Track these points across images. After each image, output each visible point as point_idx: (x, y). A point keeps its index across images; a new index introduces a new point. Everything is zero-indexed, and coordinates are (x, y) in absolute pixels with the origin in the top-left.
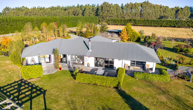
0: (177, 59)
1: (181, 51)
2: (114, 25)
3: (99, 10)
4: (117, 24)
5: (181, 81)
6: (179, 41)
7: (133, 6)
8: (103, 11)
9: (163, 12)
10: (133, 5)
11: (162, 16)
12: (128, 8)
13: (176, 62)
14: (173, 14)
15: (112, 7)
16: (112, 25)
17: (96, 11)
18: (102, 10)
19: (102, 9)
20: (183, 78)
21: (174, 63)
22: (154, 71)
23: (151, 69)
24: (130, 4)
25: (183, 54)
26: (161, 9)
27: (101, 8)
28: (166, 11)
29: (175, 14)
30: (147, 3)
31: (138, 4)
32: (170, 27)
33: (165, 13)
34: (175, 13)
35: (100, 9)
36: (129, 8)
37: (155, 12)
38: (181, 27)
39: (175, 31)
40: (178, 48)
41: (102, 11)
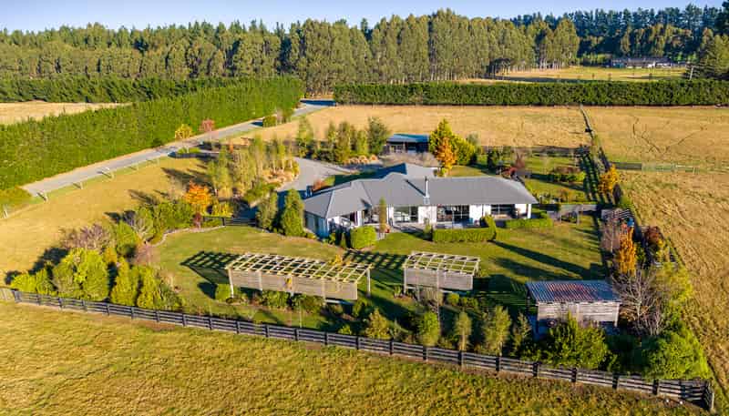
0: (558, 195)
1: (563, 179)
2: (361, 103)
3: (293, 51)
4: (368, 100)
5: (566, 225)
6: (557, 155)
7: (402, 29)
8: (307, 52)
9: (499, 43)
10: (403, 24)
11: (496, 58)
12: (388, 36)
13: (557, 200)
14: (529, 48)
15: (336, 40)
16: (354, 103)
17: (278, 53)
18: (305, 48)
19: (303, 46)
20: (568, 221)
21: (554, 202)
22: (529, 216)
23: (526, 215)
24: (392, 21)
25: (566, 186)
26: (492, 34)
27: (300, 42)
28: (506, 41)
29: (533, 48)
30: (447, 17)
31: (418, 21)
32: (528, 104)
33: (506, 47)
34: (534, 44)
35: (295, 44)
36: (391, 36)
37: (476, 46)
38: (557, 105)
39: (544, 121)
40: (558, 174)
41: (304, 54)
